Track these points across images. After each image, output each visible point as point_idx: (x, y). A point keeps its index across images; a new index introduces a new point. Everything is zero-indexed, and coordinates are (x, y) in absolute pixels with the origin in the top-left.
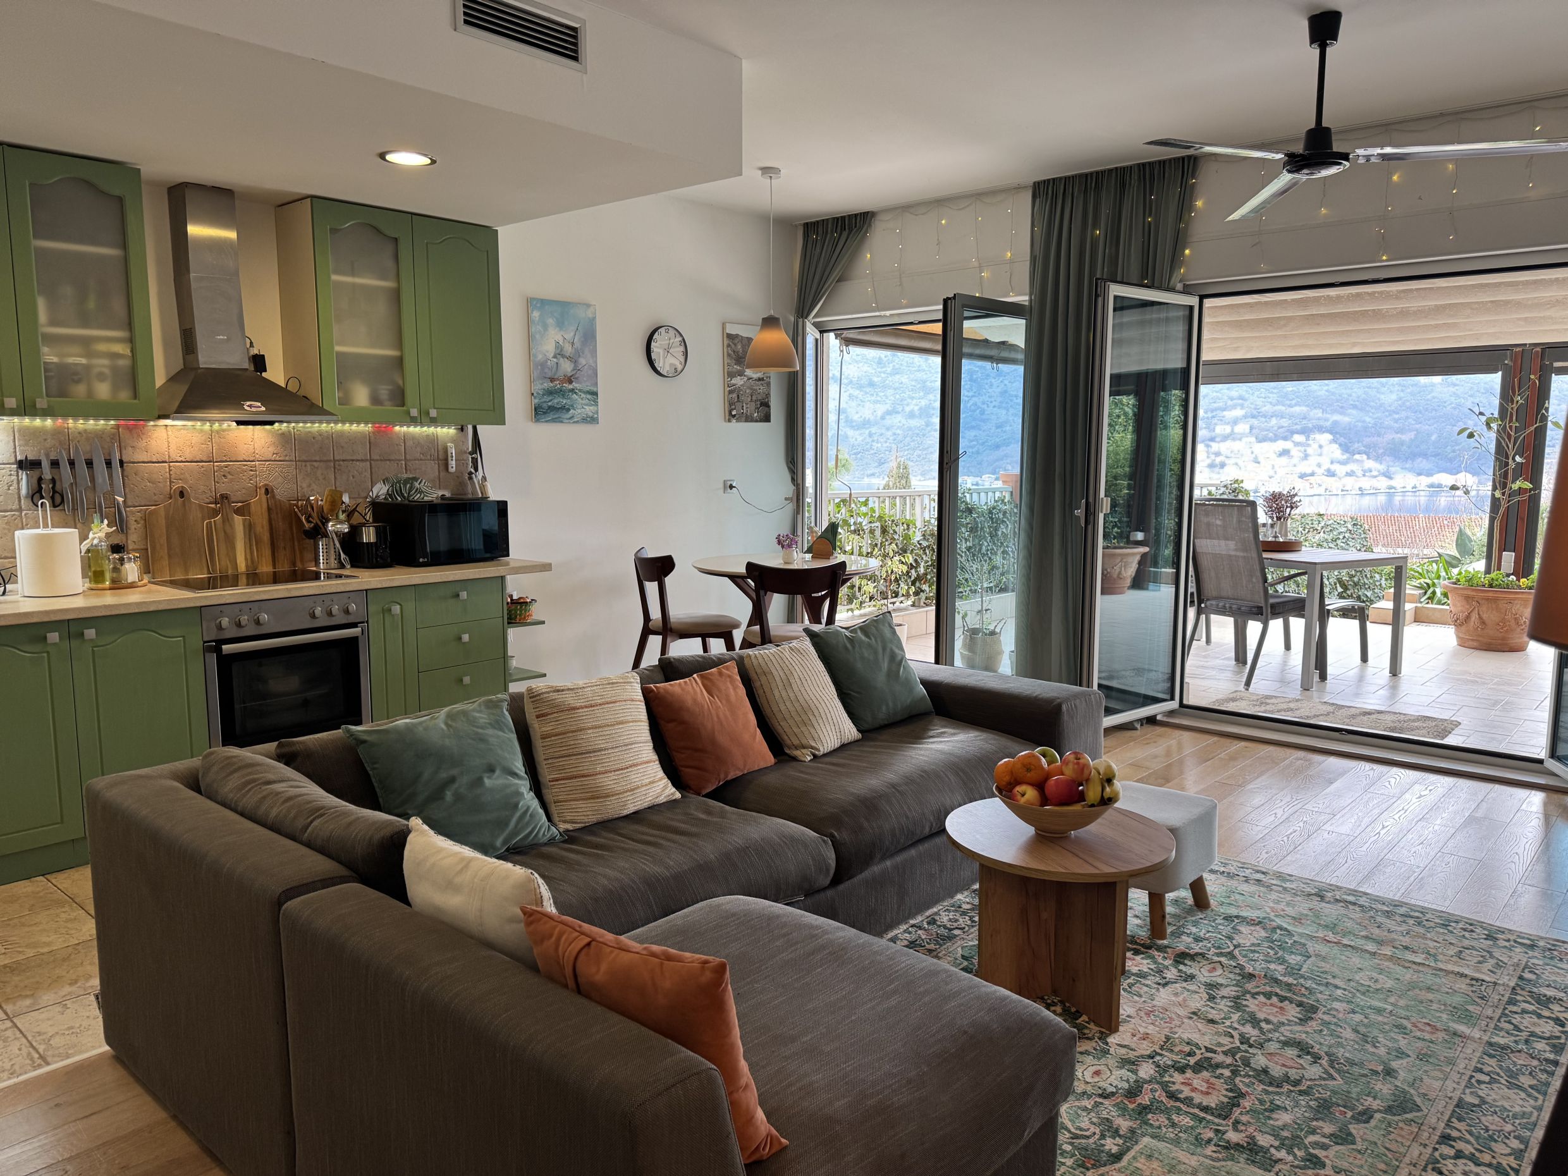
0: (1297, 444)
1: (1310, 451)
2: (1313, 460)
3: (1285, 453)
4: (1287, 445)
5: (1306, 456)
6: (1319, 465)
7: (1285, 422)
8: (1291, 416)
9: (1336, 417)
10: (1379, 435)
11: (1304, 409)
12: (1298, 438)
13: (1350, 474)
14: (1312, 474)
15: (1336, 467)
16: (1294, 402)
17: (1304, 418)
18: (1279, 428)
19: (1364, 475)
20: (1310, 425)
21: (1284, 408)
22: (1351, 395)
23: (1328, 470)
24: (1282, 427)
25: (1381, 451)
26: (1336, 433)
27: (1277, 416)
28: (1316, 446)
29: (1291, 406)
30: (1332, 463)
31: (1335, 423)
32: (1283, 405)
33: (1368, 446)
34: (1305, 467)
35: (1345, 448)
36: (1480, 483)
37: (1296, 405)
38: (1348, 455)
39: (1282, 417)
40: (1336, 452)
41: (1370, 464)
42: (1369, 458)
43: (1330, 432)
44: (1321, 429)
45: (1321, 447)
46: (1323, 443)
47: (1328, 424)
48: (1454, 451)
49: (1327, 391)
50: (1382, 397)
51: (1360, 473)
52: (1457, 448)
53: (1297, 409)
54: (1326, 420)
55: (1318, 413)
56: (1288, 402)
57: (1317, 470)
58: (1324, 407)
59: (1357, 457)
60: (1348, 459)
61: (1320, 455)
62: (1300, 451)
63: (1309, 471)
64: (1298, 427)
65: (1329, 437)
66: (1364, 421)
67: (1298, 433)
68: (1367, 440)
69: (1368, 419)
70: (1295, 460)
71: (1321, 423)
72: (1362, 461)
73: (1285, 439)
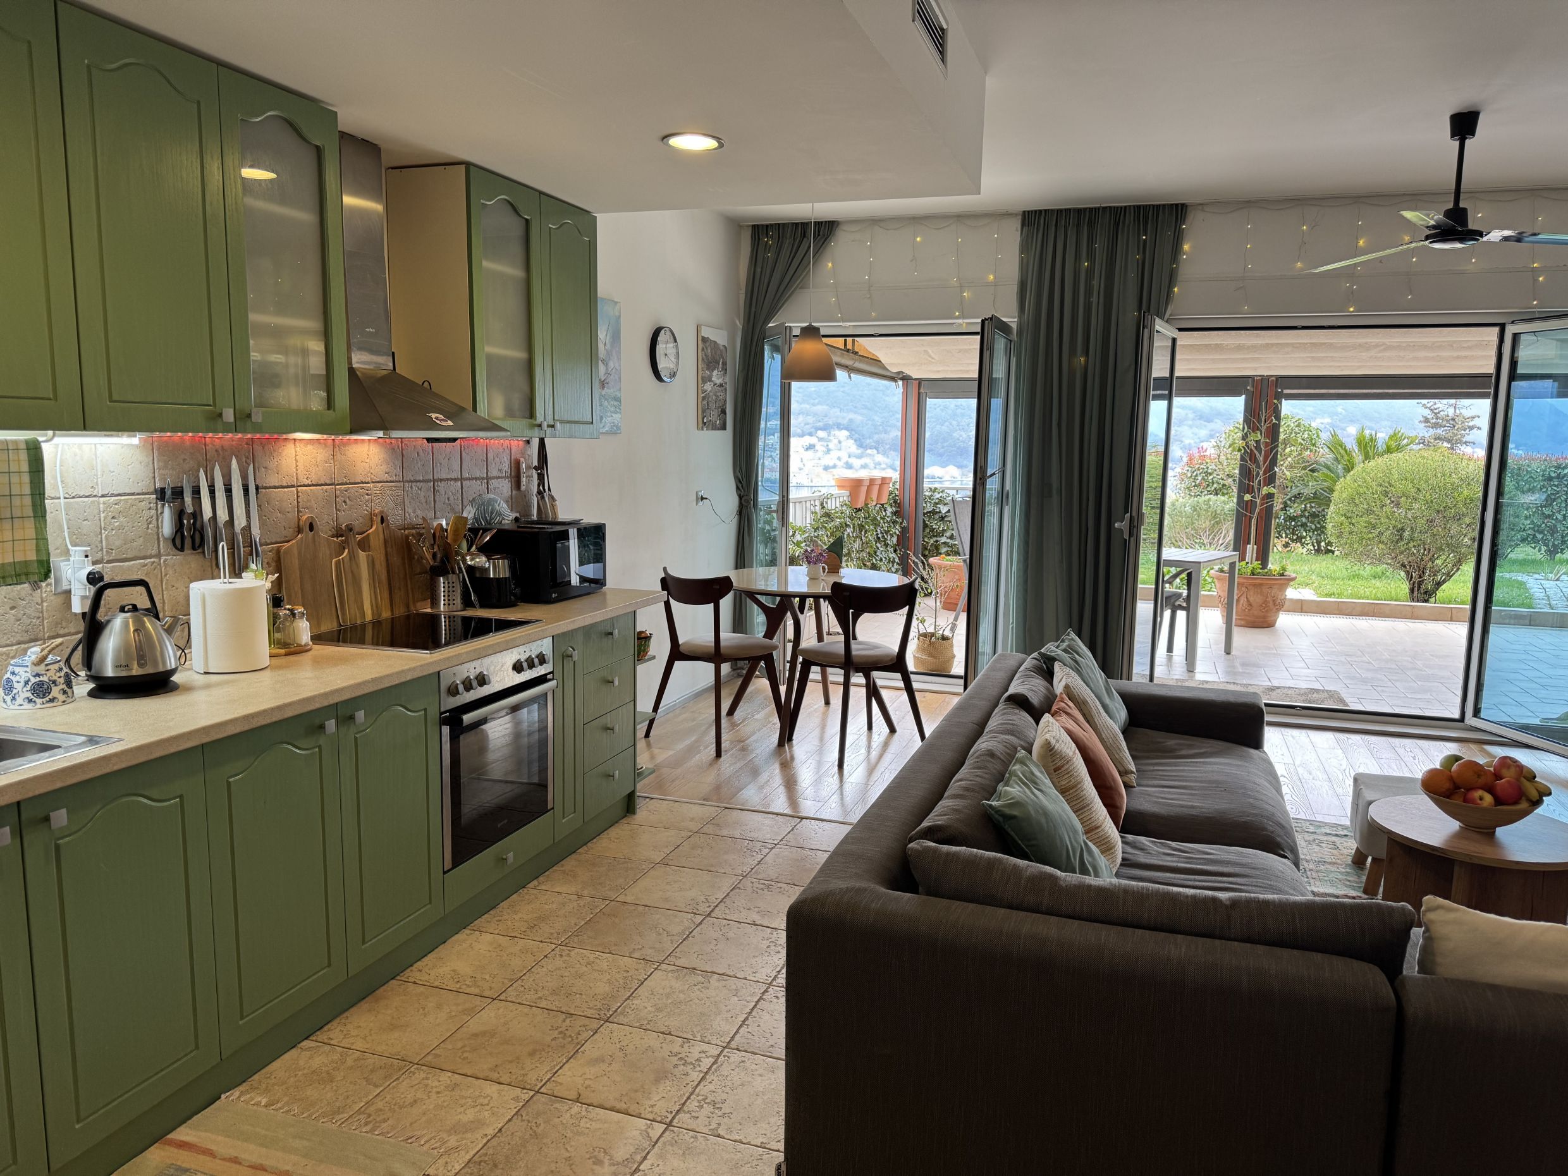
0: (820, 439)
1: (831, 446)
2: (834, 454)
3: (811, 447)
4: (813, 440)
5: (829, 451)
6: (839, 459)
7: (810, 419)
8: (815, 414)
9: (851, 416)
10: (886, 432)
11: (825, 407)
12: (821, 434)
13: (864, 467)
14: (835, 466)
15: (852, 461)
16: (816, 401)
17: (826, 416)
18: (806, 424)
19: (875, 468)
20: (831, 423)
21: (808, 406)
22: (862, 397)
23: (847, 463)
24: (808, 424)
25: (888, 446)
26: (852, 430)
27: (803, 413)
28: (836, 441)
29: (814, 405)
30: (849, 457)
31: (851, 421)
32: (808, 404)
33: (878, 442)
34: (828, 460)
35: (860, 445)
36: (963, 475)
37: (818, 404)
38: (862, 449)
39: (808, 415)
40: (853, 448)
41: (879, 458)
42: (878, 453)
43: (848, 431)
44: (839, 427)
45: (840, 442)
46: (842, 439)
47: (845, 422)
48: (943, 447)
49: (843, 392)
50: (887, 398)
51: (872, 465)
52: (945, 444)
53: (819, 408)
54: (844, 418)
55: (836, 412)
56: (812, 401)
57: (838, 463)
58: (842, 407)
59: (869, 451)
60: (862, 453)
61: (840, 450)
62: (823, 446)
63: (831, 464)
64: (821, 424)
65: (845, 433)
66: (873, 420)
67: (821, 429)
68: (876, 437)
69: (876, 418)
70: (820, 454)
71: (840, 421)
72: (873, 456)
73: (811, 434)
